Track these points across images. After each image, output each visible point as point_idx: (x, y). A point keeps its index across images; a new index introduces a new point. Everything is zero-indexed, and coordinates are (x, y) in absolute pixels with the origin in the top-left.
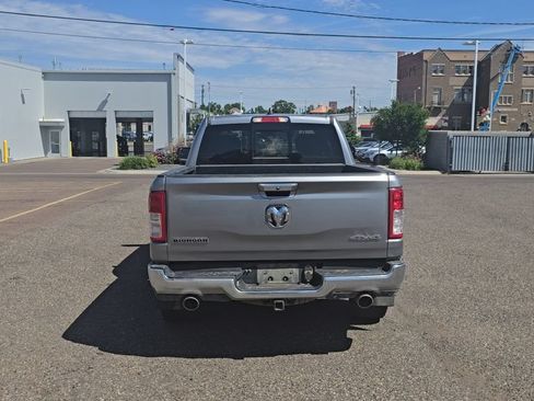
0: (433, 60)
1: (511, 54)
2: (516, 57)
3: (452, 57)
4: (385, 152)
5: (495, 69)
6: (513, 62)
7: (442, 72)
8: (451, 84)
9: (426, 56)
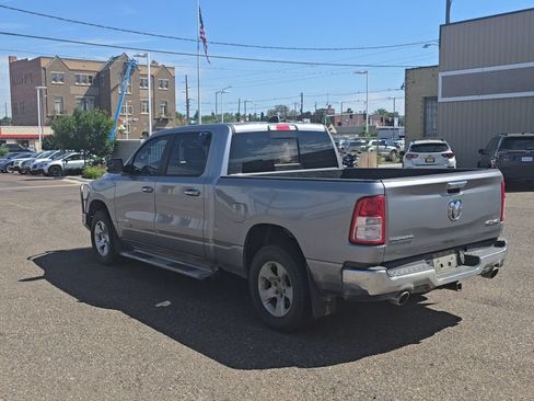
0: (51, 68)
1: (129, 67)
2: (133, 71)
3: (71, 66)
4: (60, 162)
5: (114, 80)
6: (131, 74)
7: (62, 80)
8: (72, 92)
9: (44, 63)
